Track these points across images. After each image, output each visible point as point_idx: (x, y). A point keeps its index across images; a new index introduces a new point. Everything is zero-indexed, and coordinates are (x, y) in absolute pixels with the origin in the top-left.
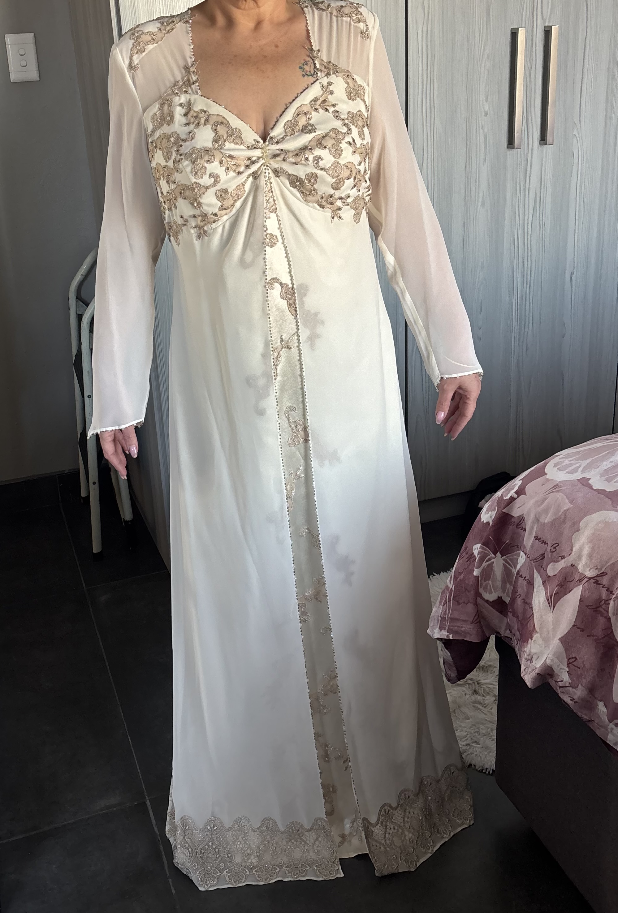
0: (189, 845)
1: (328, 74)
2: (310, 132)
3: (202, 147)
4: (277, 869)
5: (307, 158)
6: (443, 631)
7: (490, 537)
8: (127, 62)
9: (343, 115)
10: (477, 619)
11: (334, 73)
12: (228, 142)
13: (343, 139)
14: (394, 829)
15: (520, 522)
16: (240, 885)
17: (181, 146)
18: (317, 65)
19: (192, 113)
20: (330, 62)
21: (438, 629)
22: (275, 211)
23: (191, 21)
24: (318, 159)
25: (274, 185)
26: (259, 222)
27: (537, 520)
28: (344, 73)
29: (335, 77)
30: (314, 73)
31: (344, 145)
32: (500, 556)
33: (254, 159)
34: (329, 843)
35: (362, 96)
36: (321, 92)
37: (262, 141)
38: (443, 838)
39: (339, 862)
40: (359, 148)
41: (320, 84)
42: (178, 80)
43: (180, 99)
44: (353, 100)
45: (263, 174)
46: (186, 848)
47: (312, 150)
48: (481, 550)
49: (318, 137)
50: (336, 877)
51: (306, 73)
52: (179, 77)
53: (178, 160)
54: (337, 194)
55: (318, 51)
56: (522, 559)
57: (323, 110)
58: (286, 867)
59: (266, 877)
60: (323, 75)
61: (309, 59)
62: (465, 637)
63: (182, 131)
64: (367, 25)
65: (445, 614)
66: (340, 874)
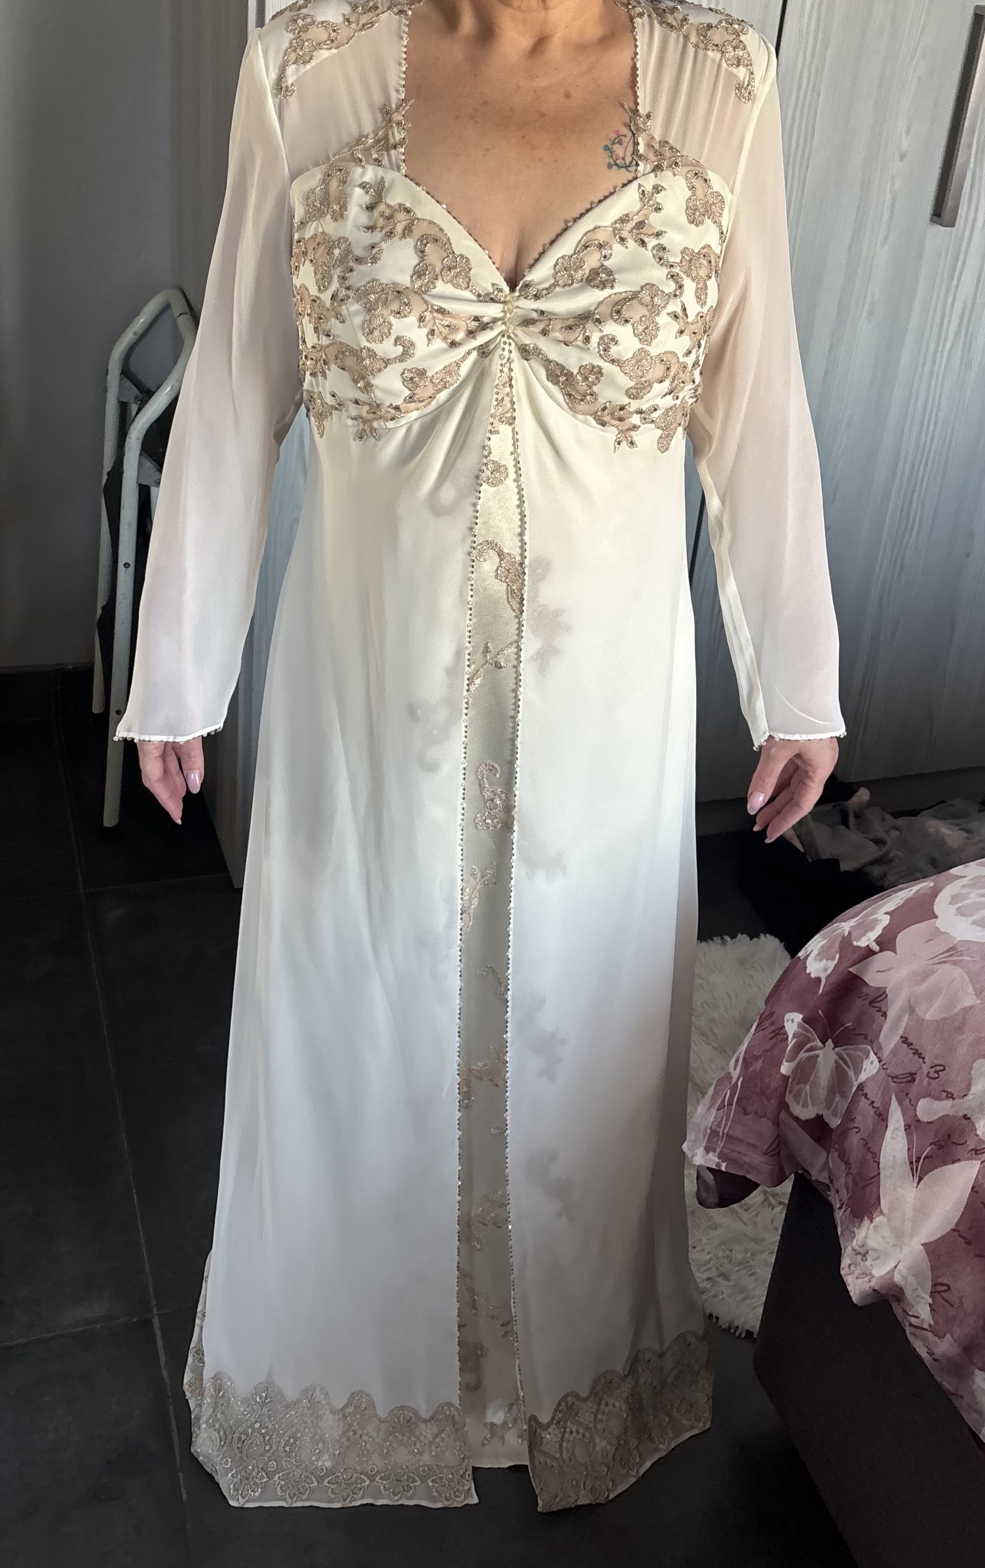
0: (221, 1426)
1: (657, 168)
2: (603, 285)
3: (389, 282)
4: (364, 1481)
5: (588, 336)
6: (711, 1154)
7: (820, 1012)
8: (274, 76)
9: (675, 255)
10: (774, 1150)
11: (670, 166)
12: (443, 280)
13: (665, 307)
14: (578, 1432)
15: (878, 999)
16: (300, 1504)
17: (351, 270)
18: (639, 148)
19: (381, 207)
20: (667, 142)
21: (702, 1149)
22: (511, 421)
23: (410, 13)
24: (608, 342)
25: (517, 374)
26: (476, 438)
27: (911, 1008)
28: (690, 168)
29: (672, 175)
30: (631, 162)
31: (663, 319)
32: (832, 1045)
33: (486, 320)
34: (458, 1443)
35: (718, 215)
36: (639, 205)
37: (506, 289)
38: (657, 1450)
39: (471, 1477)
40: (692, 324)
41: (639, 189)
42: (365, 134)
43: (363, 174)
44: (697, 225)
45: (499, 352)
46: (215, 1430)
47: (600, 323)
48: (800, 1030)
49: (617, 298)
50: (464, 1503)
51: (615, 162)
52: (368, 128)
53: (341, 296)
54: (634, 405)
55: (648, 116)
56: (870, 1067)
57: (636, 241)
58: (381, 1478)
59: (345, 1494)
60: (649, 168)
61: (625, 131)
62: (748, 1172)
63: (360, 240)
64: (752, 73)
65: (719, 1126)
66: (472, 1498)
